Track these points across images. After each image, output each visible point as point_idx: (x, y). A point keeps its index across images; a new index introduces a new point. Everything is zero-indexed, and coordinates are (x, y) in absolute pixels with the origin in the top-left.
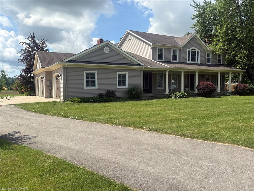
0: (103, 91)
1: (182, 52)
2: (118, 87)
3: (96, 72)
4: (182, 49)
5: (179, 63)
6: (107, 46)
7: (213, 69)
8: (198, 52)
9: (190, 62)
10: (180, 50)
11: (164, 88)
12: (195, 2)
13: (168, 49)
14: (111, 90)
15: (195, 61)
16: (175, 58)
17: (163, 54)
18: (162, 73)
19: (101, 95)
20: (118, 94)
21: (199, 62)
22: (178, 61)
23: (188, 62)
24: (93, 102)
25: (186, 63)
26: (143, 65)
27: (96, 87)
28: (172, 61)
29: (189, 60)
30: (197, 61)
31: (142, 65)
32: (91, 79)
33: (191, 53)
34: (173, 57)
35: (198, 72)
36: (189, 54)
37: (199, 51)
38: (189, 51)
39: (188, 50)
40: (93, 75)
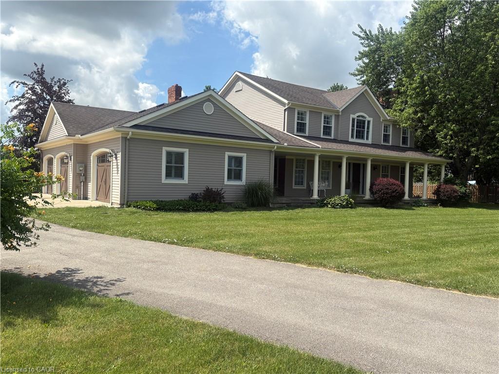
0: (199, 189)
1: (340, 120)
2: (226, 182)
3: (186, 151)
4: (340, 114)
5: (335, 141)
6: (209, 100)
7: (397, 155)
8: (369, 122)
9: (355, 140)
10: (337, 117)
11: (305, 188)
12: (362, 29)
13: (315, 113)
14: (214, 186)
15: (363, 138)
16: (327, 131)
17: (307, 122)
18: (304, 158)
19: (194, 197)
20: (228, 197)
21: (370, 141)
22: (332, 137)
23: (350, 140)
24: (182, 209)
25: (347, 142)
26: (275, 141)
27: (186, 180)
28: (322, 136)
29: (352, 137)
30: (367, 139)
31: (272, 142)
32: (175, 163)
33: (357, 123)
34: (324, 129)
35: (372, 161)
36: (353, 126)
37: (371, 119)
38: (353, 120)
39: (352, 116)
40: (181, 155)
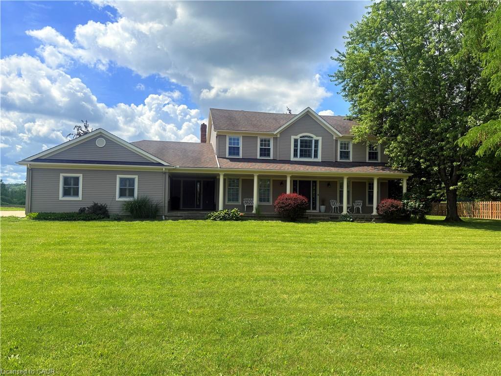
0: (89, 204)
1: (278, 142)
2: (118, 199)
3: (81, 176)
4: (278, 136)
5: (274, 161)
6: (101, 136)
8: (317, 142)
9: (298, 159)
10: (275, 139)
11: (240, 204)
12: (340, 53)
13: (249, 138)
15: (310, 156)
16: (265, 152)
17: (241, 146)
19: (82, 211)
21: (319, 159)
22: (271, 157)
23: (292, 159)
25: (289, 162)
26: (165, 164)
27: (80, 198)
28: (258, 157)
29: (295, 155)
30: (316, 156)
31: (163, 165)
32: (74, 185)
33: (301, 142)
34: (261, 151)
36: (296, 146)
37: (320, 139)
38: (296, 141)
39: (293, 138)
40: (77, 180)
